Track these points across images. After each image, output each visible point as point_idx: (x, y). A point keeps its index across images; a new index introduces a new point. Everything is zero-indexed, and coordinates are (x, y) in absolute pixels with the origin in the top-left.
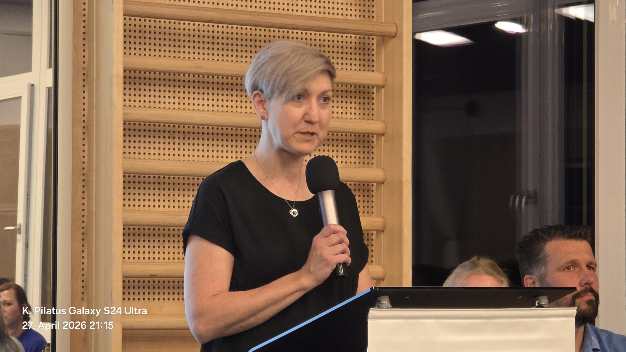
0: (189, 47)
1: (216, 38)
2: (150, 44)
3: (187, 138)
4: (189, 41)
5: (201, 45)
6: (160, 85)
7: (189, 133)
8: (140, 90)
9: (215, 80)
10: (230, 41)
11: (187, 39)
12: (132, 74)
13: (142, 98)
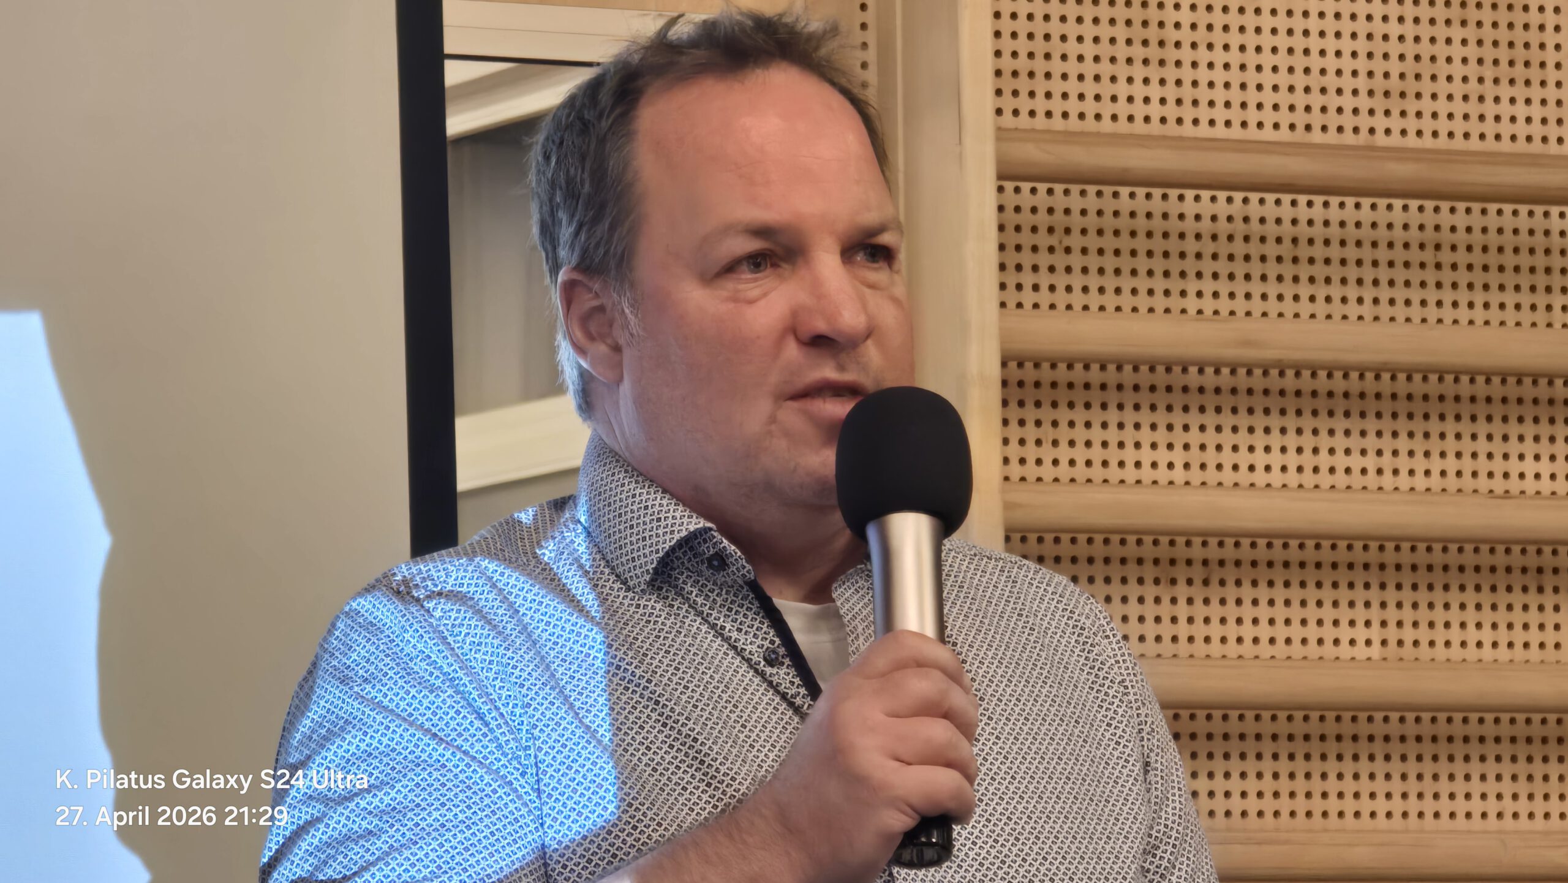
0: (1215, 276)
1: (1303, 242)
2: (1085, 270)
3: (1215, 581)
4: (1215, 257)
5: (1256, 268)
6: (1120, 407)
7: (1222, 563)
8: (1055, 424)
9: (1306, 382)
10: (1351, 253)
11: (1208, 247)
12: (1029, 373)
13: (1064, 453)
